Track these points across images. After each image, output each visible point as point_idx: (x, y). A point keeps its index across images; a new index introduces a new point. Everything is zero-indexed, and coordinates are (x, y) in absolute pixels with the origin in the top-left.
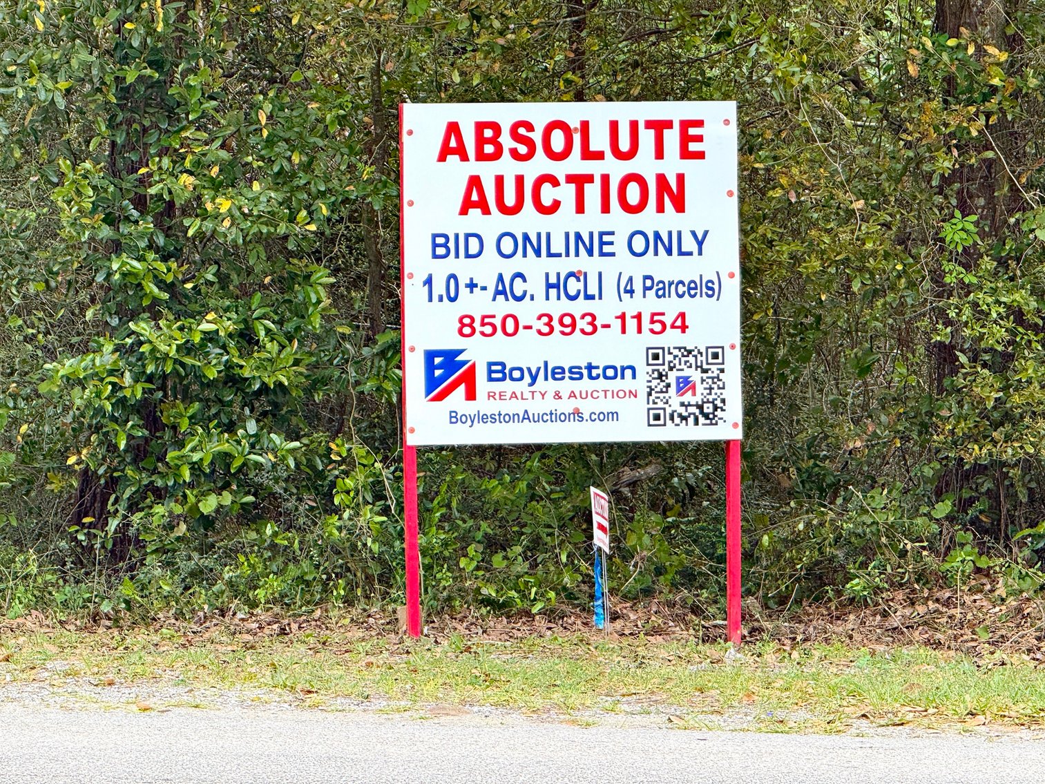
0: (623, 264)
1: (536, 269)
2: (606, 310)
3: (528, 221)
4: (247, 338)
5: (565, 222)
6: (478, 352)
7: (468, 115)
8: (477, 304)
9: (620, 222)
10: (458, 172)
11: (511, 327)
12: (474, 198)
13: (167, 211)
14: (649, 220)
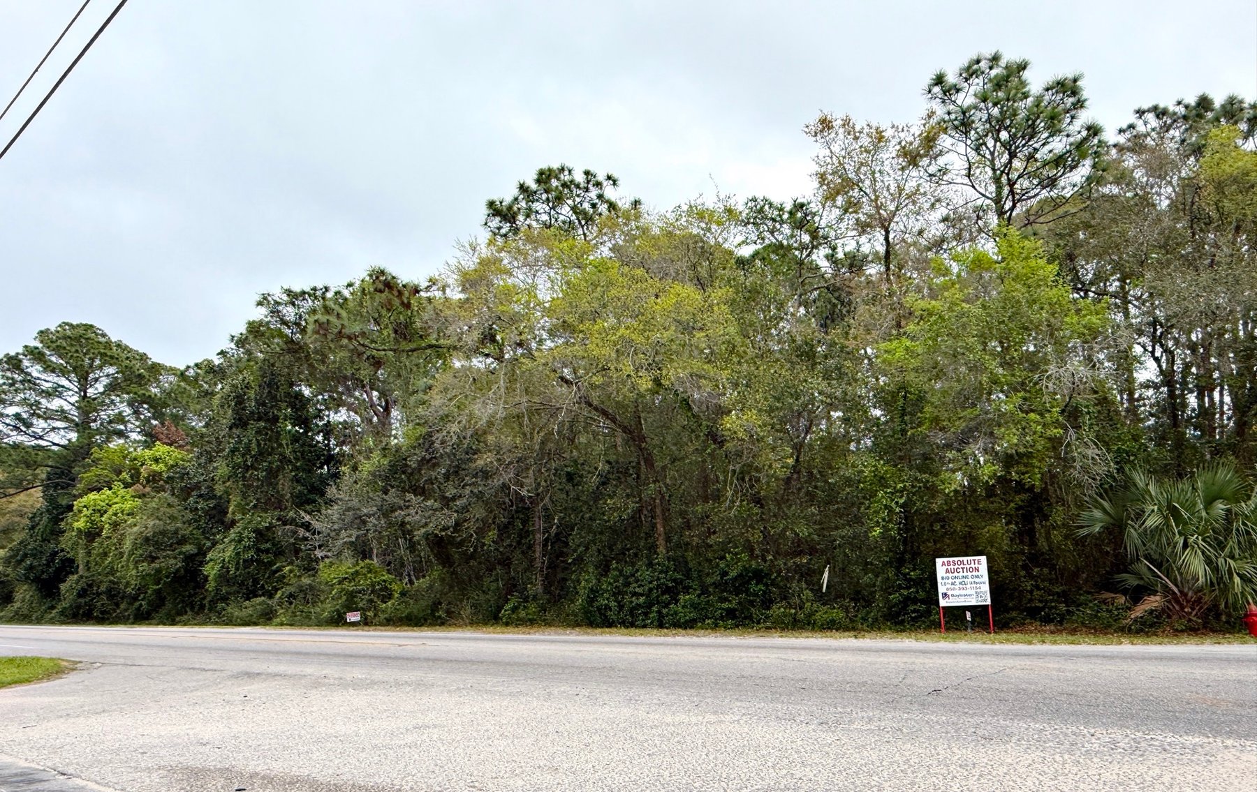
0: (971, 580)
1: (957, 581)
2: (968, 586)
3: (956, 574)
4: (917, 592)
5: (961, 574)
6: (950, 593)
7: (945, 560)
8: (949, 586)
9: (969, 574)
10: (945, 568)
11: (954, 589)
12: (947, 571)
13: (905, 575)
14: (974, 573)
